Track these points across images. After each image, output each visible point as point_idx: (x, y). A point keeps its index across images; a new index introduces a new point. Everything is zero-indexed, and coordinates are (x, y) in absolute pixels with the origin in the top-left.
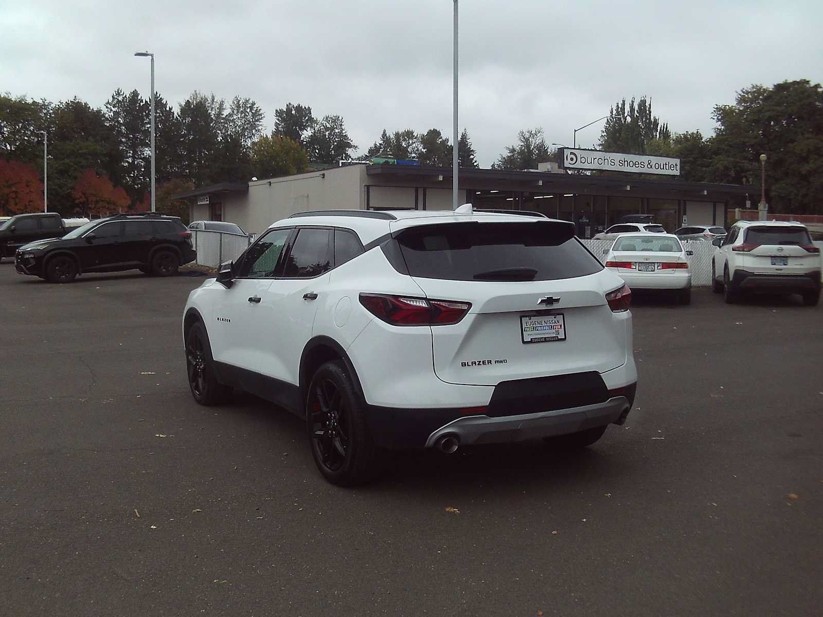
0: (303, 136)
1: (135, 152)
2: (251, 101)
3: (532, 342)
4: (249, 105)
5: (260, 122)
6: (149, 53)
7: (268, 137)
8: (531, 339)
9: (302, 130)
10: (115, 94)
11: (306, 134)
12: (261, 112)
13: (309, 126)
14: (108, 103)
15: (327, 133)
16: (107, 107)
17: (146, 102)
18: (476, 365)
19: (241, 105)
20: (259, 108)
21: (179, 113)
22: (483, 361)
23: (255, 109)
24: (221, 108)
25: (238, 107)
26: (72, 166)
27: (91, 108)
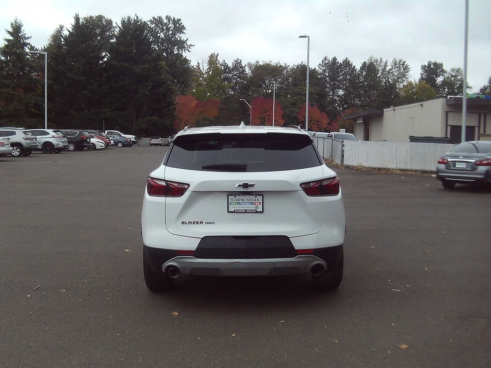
0: (437, 81)
1: (334, 92)
2: (403, 61)
3: (234, 212)
4: (402, 63)
5: (408, 73)
6: (307, 35)
7: (412, 82)
8: (235, 210)
9: (437, 77)
10: (323, 60)
11: (440, 80)
12: (409, 67)
13: (440, 75)
14: (320, 65)
15: (452, 79)
16: (319, 67)
17: (341, 63)
18: (191, 224)
19: (397, 63)
20: (407, 65)
21: (360, 70)
22: (197, 222)
23: (405, 65)
24: (386, 65)
25: (396, 64)
26: (298, 101)
27: (310, 68)
